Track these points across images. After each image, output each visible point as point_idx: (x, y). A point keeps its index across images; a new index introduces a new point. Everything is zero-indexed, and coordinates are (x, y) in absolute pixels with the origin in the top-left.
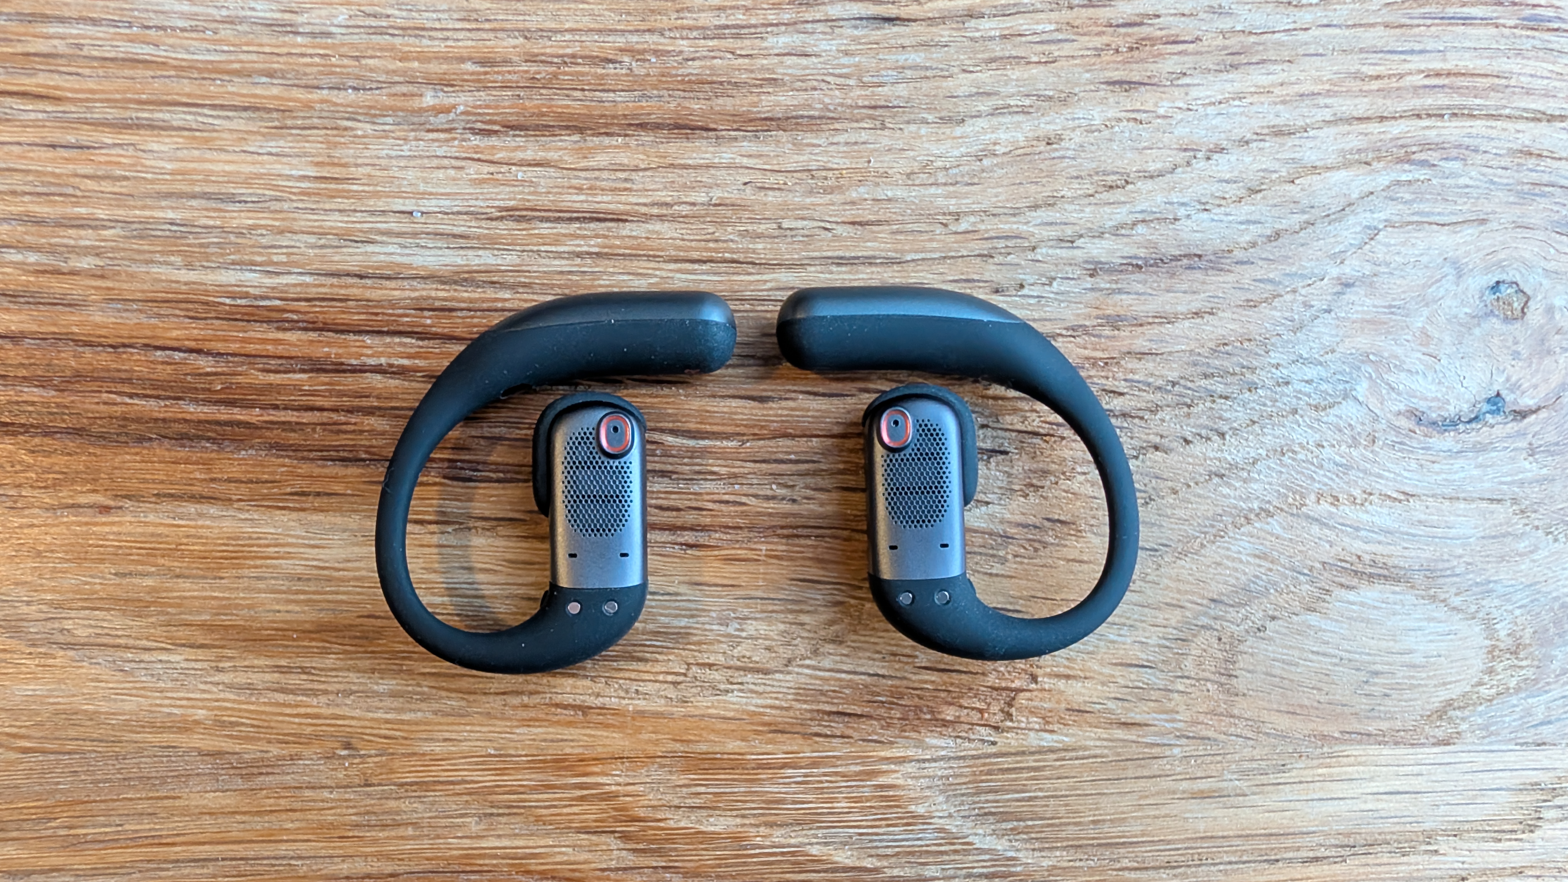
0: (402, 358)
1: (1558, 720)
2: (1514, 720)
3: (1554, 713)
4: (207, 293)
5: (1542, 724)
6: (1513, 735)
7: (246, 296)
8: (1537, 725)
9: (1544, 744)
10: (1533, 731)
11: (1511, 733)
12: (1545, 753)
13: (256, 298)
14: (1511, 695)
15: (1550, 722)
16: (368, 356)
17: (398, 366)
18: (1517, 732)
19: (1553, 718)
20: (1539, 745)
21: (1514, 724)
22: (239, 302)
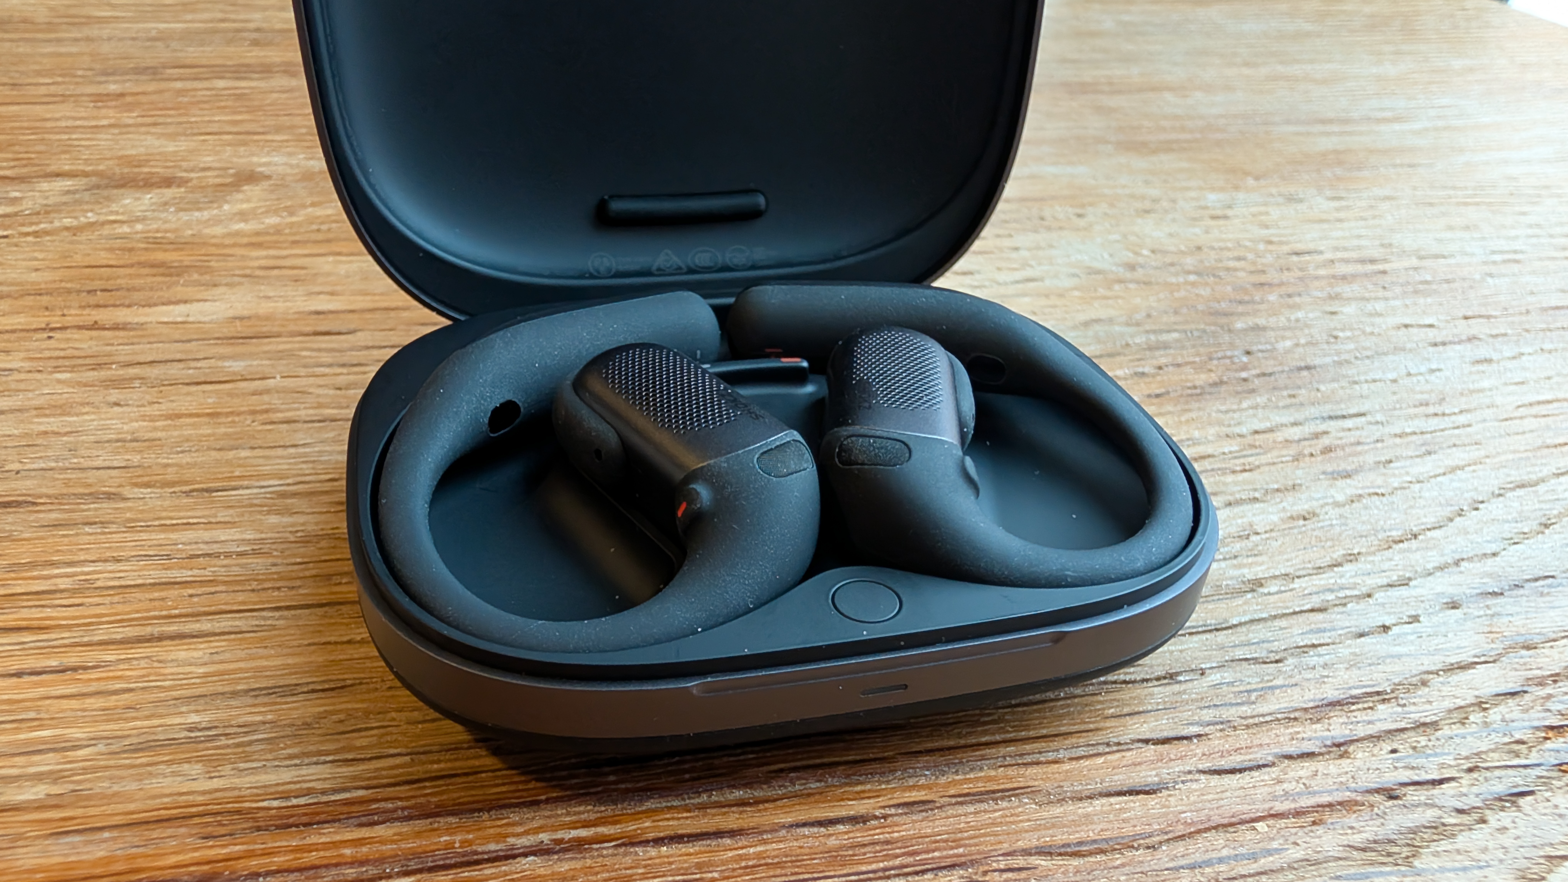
0: (576, 828)
4: (239, 799)
7: (309, 792)
13: (324, 792)
16: (518, 835)
17: (570, 840)
22: (295, 801)
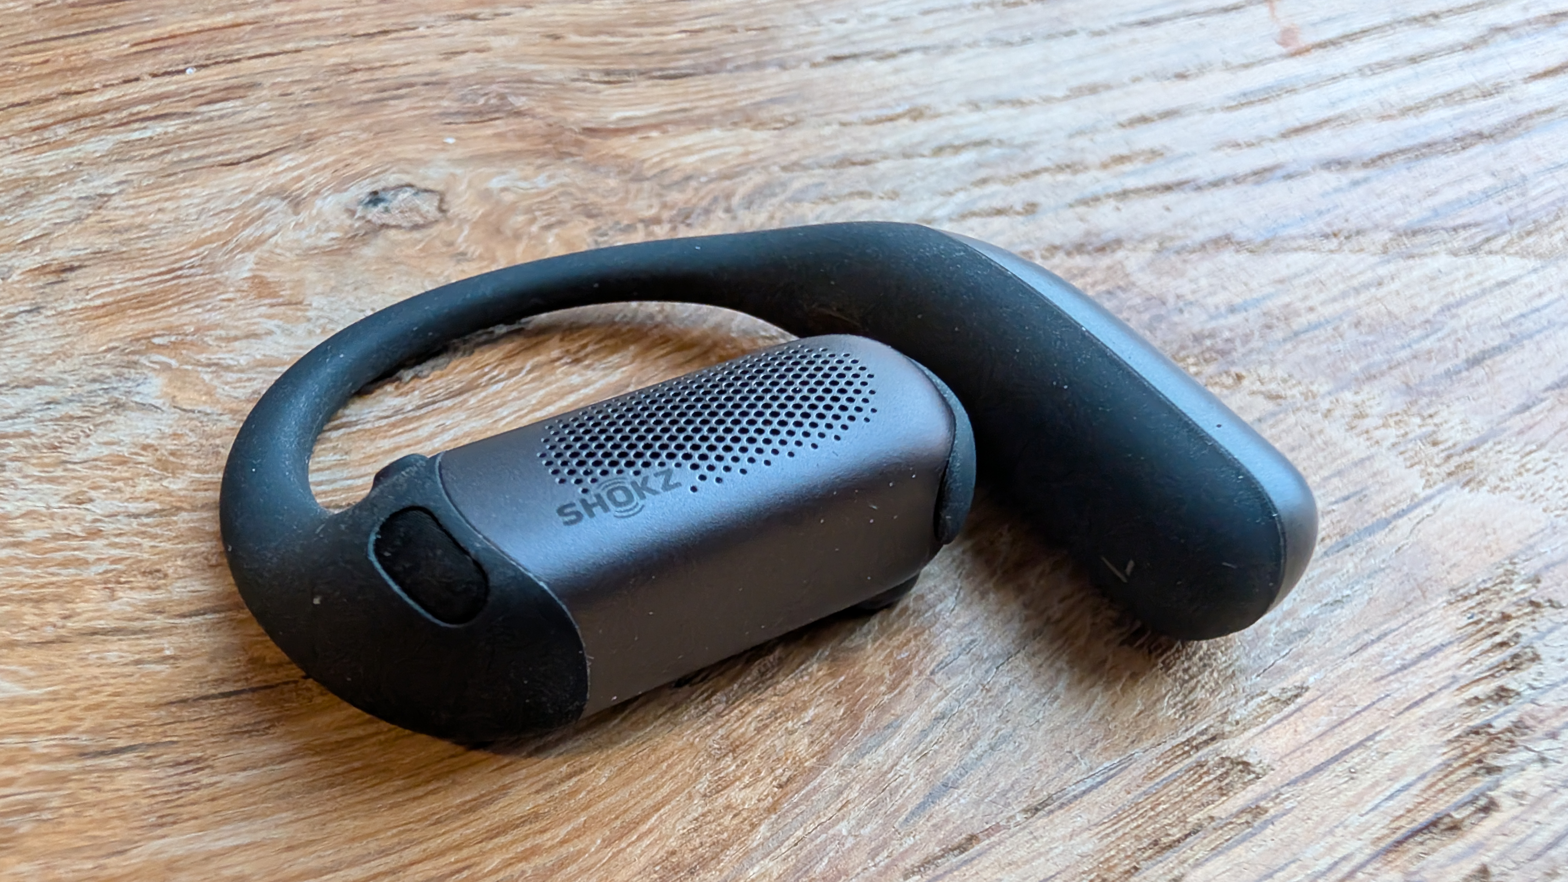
1: (965, 770)
2: (861, 823)
3: (942, 759)
5: (932, 798)
6: (882, 858)
8: (922, 807)
9: (972, 839)
10: (923, 825)
11: (874, 854)
12: (986, 861)
14: (814, 771)
15: (948, 786)
18: (884, 845)
19: (949, 772)
20: (962, 848)
21: (866, 831)
